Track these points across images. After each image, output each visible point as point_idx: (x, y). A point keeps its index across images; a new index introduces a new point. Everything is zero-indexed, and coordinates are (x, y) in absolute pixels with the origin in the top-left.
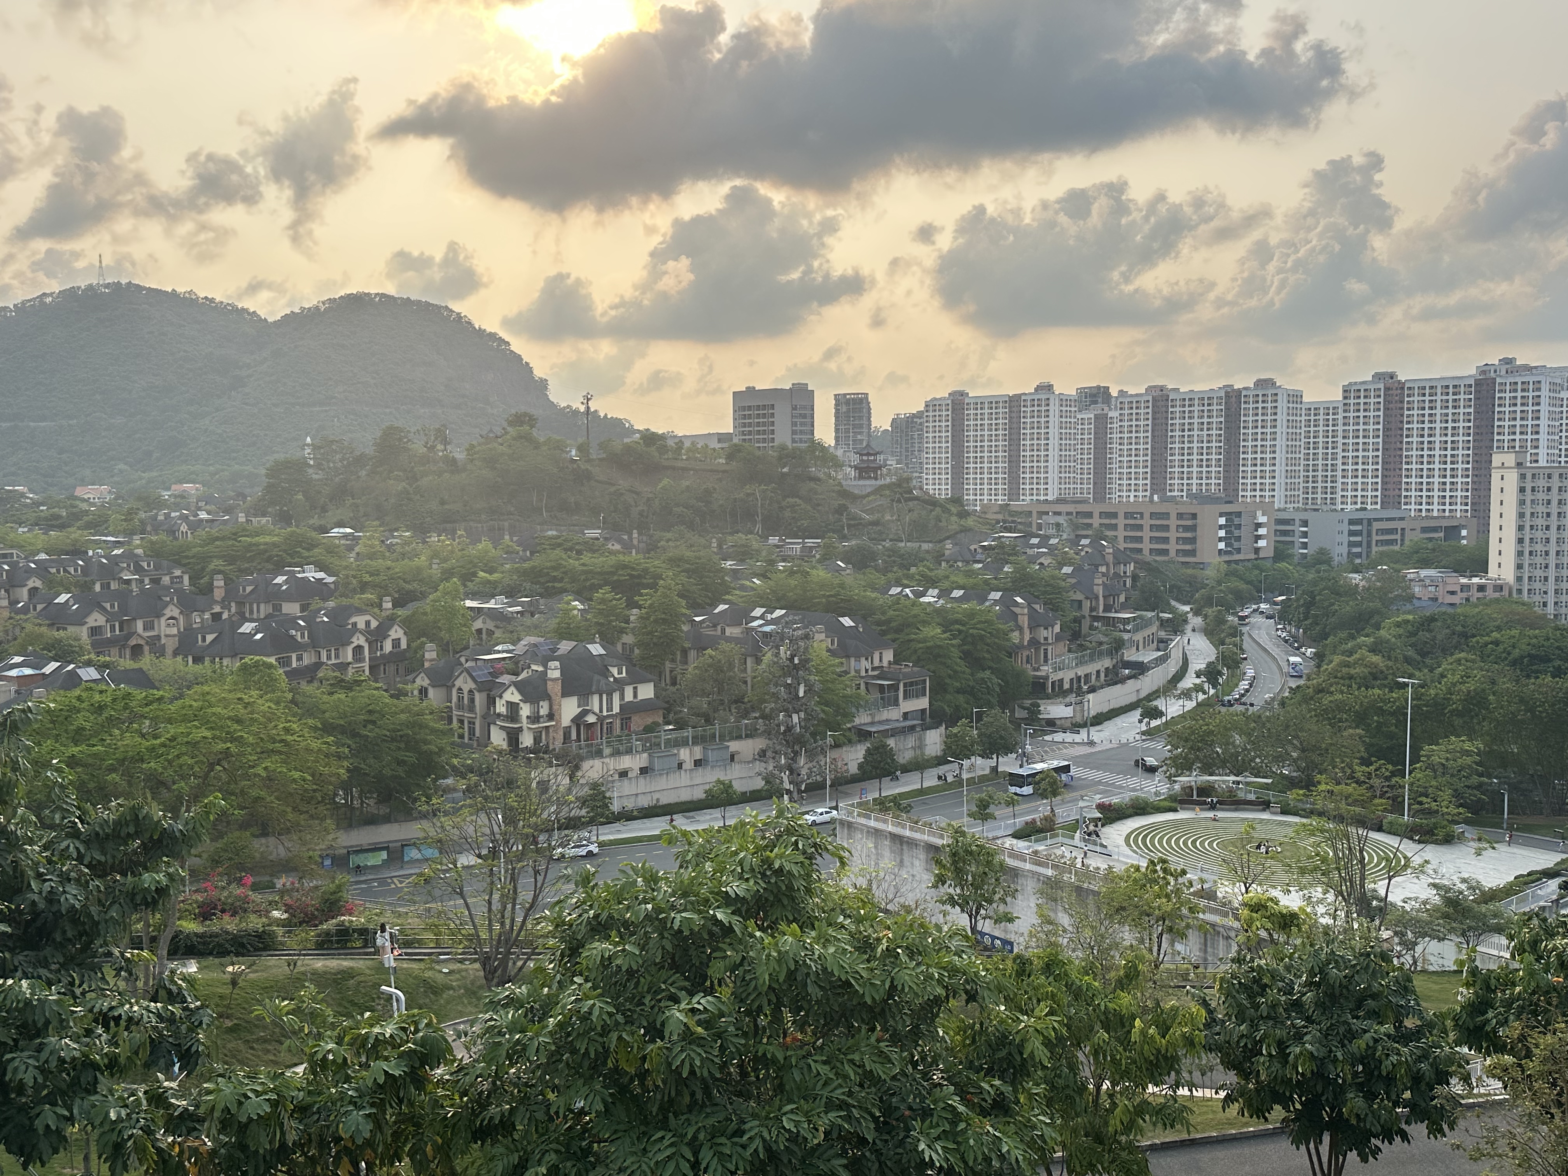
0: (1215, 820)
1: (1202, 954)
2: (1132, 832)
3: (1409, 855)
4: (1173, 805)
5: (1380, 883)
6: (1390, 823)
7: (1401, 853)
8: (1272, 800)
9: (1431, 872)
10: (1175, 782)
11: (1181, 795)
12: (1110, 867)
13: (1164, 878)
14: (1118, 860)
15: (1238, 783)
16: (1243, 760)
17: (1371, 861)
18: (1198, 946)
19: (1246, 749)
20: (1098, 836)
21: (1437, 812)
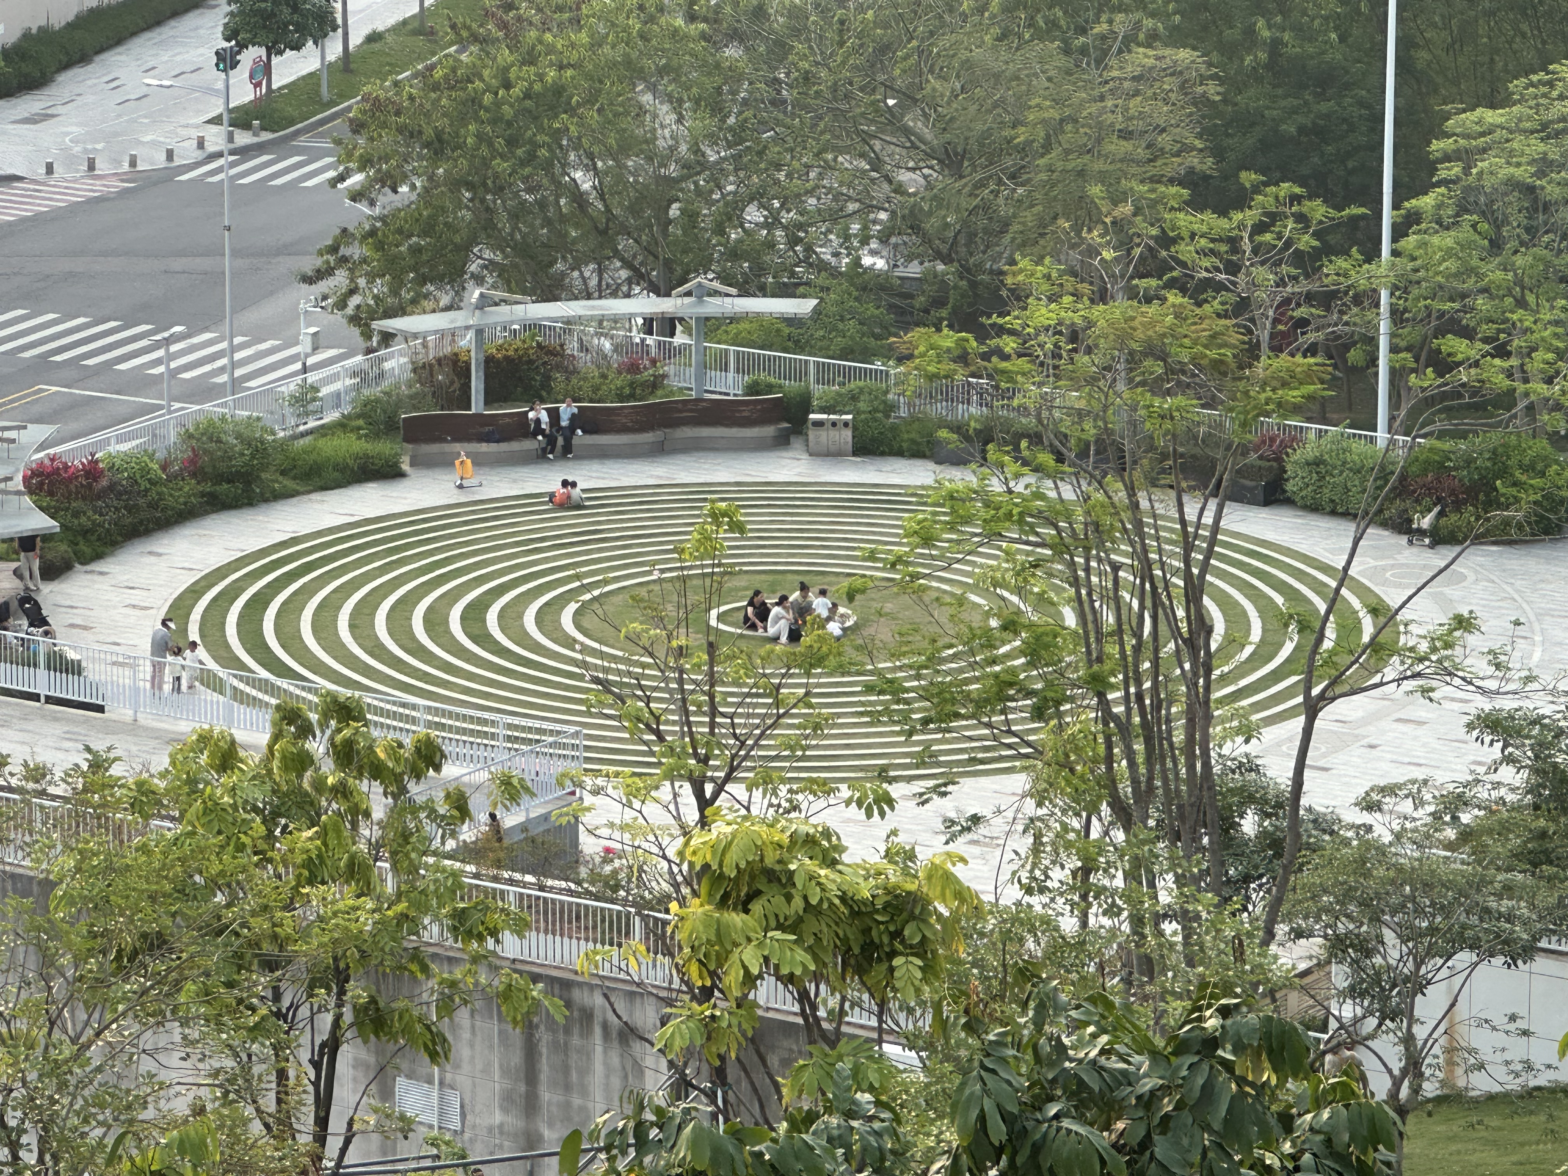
0: (567, 504)
1: (514, 1121)
2: (195, 592)
3: (1393, 599)
4: (384, 447)
5: (1269, 734)
6: (1317, 462)
7: (1362, 591)
8: (818, 390)
9: (1481, 666)
10: (387, 338)
11: (416, 401)
12: (98, 764)
13: (342, 791)
14: (134, 728)
15: (668, 325)
16: (690, 216)
17: (1233, 642)
18: (497, 1083)
19: (703, 164)
20: (38, 619)
21: (1507, 399)
